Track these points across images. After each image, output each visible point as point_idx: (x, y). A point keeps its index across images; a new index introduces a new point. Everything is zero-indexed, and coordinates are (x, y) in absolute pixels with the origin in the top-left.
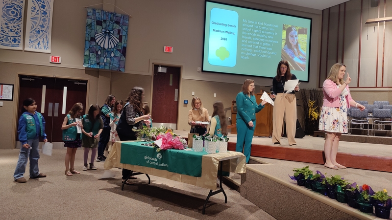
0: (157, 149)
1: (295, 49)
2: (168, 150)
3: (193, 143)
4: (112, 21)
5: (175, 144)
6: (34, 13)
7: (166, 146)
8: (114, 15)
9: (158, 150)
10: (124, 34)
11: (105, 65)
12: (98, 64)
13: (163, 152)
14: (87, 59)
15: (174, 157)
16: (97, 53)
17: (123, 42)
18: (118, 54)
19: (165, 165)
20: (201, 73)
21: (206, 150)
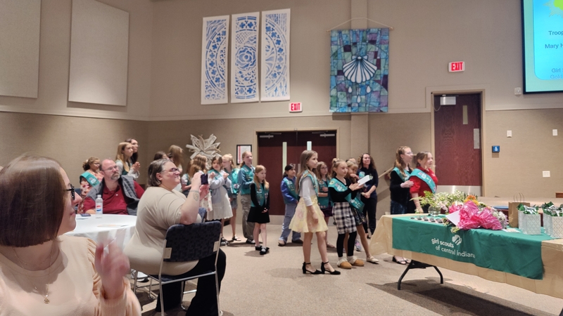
0: (453, 228)
2: (472, 230)
3: (520, 219)
4: (365, 41)
5: (484, 220)
6: (269, 53)
7: (468, 223)
8: (367, 32)
9: (453, 230)
10: (383, 56)
11: (359, 106)
12: (349, 105)
13: (463, 232)
14: (334, 100)
15: (483, 243)
16: (347, 90)
17: (382, 68)
18: (377, 87)
19: (469, 255)
20: (522, 96)
21: (547, 232)
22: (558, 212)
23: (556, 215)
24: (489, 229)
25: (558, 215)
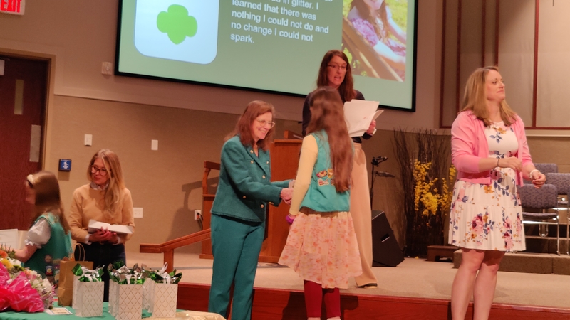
1: (379, 21)
3: (75, 291)
20: (112, 78)
21: (112, 311)
22: (128, 277)
23: (125, 282)
24: (21, 311)
25: (129, 282)
